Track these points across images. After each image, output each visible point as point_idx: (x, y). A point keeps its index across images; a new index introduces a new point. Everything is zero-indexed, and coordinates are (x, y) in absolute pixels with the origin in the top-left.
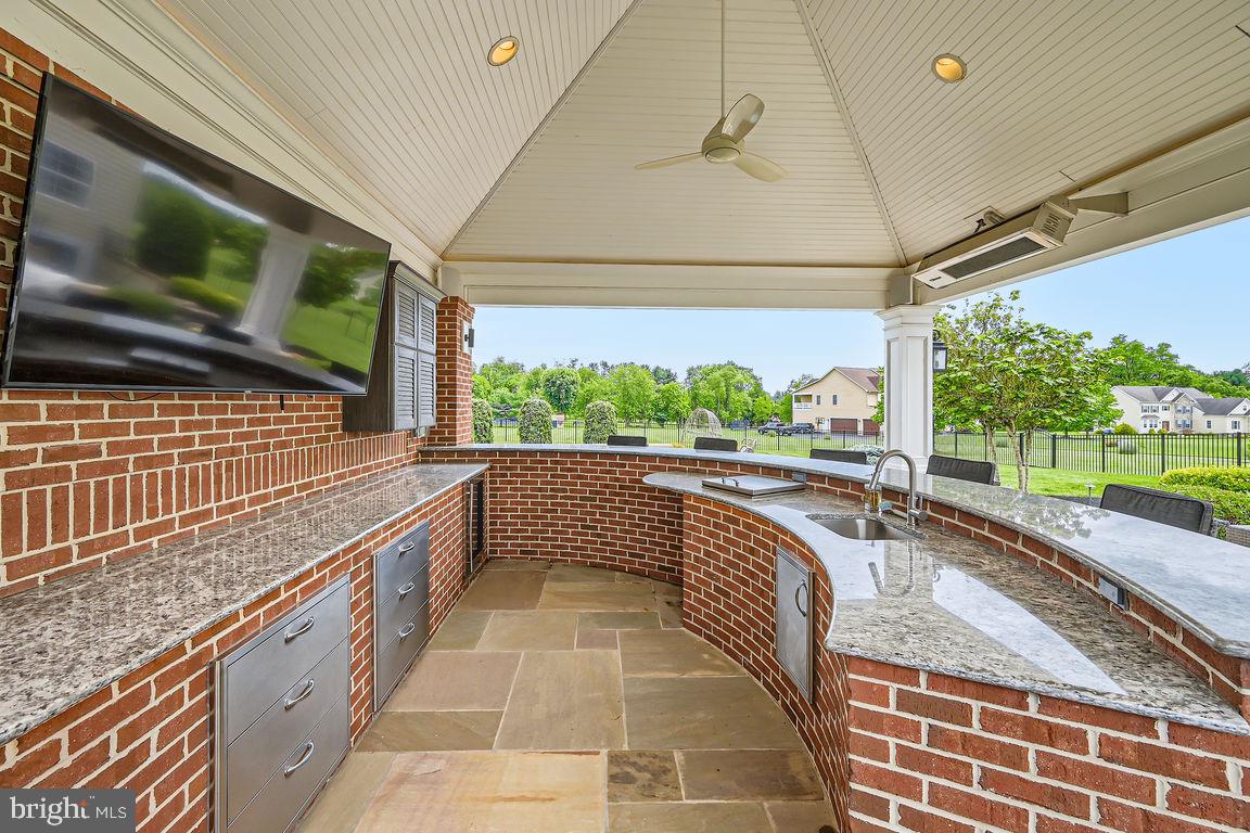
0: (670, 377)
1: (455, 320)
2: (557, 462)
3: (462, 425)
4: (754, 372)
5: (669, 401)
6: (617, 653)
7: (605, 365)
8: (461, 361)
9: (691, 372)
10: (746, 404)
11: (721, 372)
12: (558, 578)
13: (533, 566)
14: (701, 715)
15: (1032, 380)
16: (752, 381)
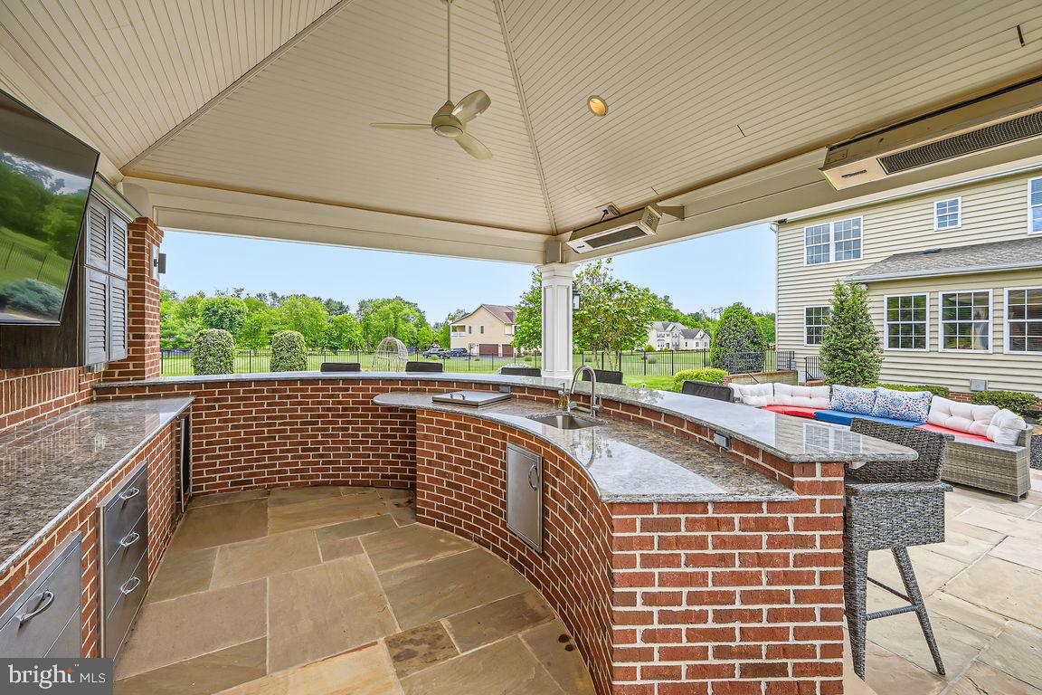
0: (342, 309)
1: (143, 242)
2: (274, 391)
3: (150, 357)
4: (419, 307)
5: (342, 331)
6: (365, 556)
7: (274, 296)
8: (150, 287)
9: (362, 305)
10: (412, 333)
11: (391, 305)
12: (281, 502)
13: (250, 496)
14: (452, 587)
15: (621, 317)
16: (417, 314)
